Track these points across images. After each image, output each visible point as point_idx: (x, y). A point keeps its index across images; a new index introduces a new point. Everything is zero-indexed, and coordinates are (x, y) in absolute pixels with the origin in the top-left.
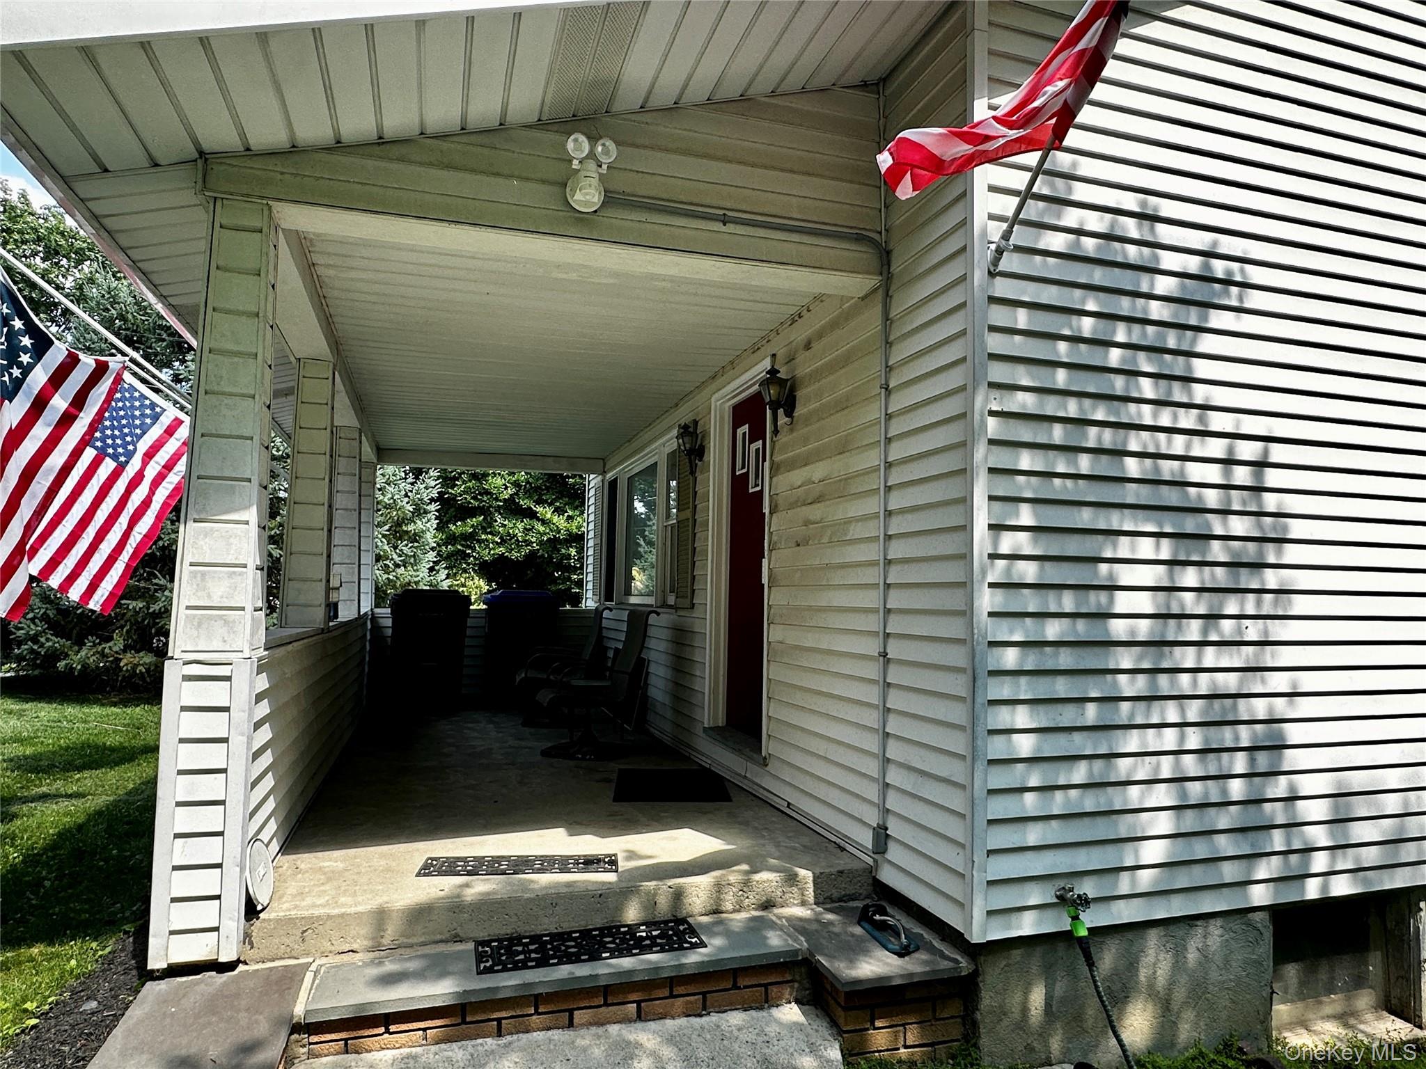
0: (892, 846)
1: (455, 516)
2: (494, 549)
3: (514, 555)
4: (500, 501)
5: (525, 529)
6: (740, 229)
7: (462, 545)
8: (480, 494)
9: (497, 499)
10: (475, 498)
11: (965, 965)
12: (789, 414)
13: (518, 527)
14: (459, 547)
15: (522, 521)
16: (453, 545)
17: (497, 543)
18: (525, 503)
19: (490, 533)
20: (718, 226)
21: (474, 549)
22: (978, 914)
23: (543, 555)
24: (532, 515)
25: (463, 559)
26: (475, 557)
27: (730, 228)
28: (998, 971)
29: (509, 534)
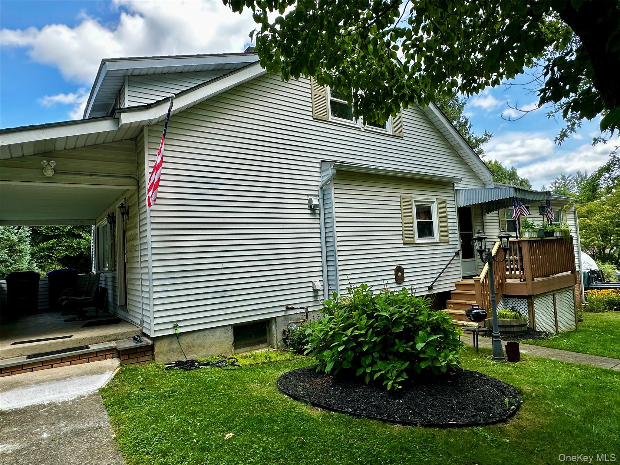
0: (144, 323)
1: (43, 240)
2: (63, 253)
3: (73, 254)
4: (64, 232)
5: (77, 243)
6: (95, 177)
7: (47, 252)
8: (54, 229)
9: (63, 231)
10: (52, 231)
11: (150, 342)
12: (128, 216)
13: (74, 242)
14: (46, 253)
15: (76, 240)
16: (43, 252)
17: (64, 250)
18: (77, 232)
19: (61, 246)
20: (90, 177)
21: (53, 254)
22: (152, 331)
23: (86, 254)
24: (80, 237)
25: (49, 258)
26: (54, 257)
27: (93, 177)
28: (159, 343)
29: (70, 246)
